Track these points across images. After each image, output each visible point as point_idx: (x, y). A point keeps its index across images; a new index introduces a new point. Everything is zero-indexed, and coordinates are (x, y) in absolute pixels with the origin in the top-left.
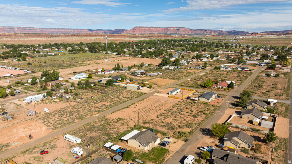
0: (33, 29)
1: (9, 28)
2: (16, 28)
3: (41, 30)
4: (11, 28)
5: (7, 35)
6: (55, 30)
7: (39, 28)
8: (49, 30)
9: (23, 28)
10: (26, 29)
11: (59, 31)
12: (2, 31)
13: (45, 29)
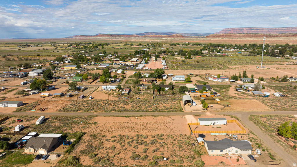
0: (260, 29)
1: (239, 29)
2: (245, 28)
3: (269, 30)
4: (241, 29)
5: (228, 36)
6: (285, 29)
7: (267, 28)
8: (277, 30)
9: (251, 29)
10: (253, 29)
11: (289, 30)
12: (233, 32)
13: (273, 29)
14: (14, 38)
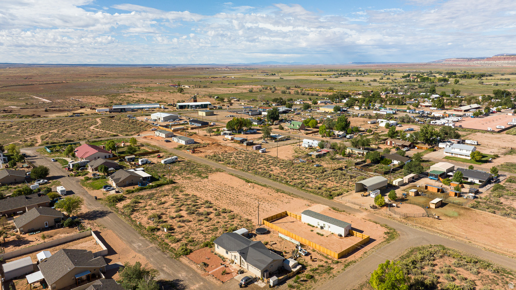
14: (353, 63)
